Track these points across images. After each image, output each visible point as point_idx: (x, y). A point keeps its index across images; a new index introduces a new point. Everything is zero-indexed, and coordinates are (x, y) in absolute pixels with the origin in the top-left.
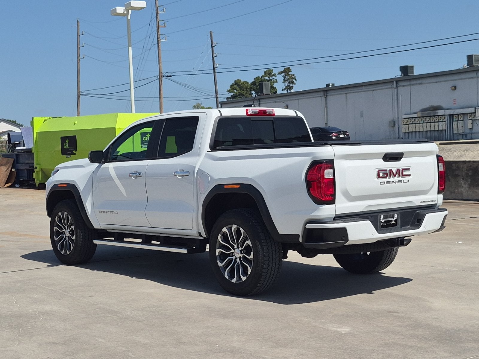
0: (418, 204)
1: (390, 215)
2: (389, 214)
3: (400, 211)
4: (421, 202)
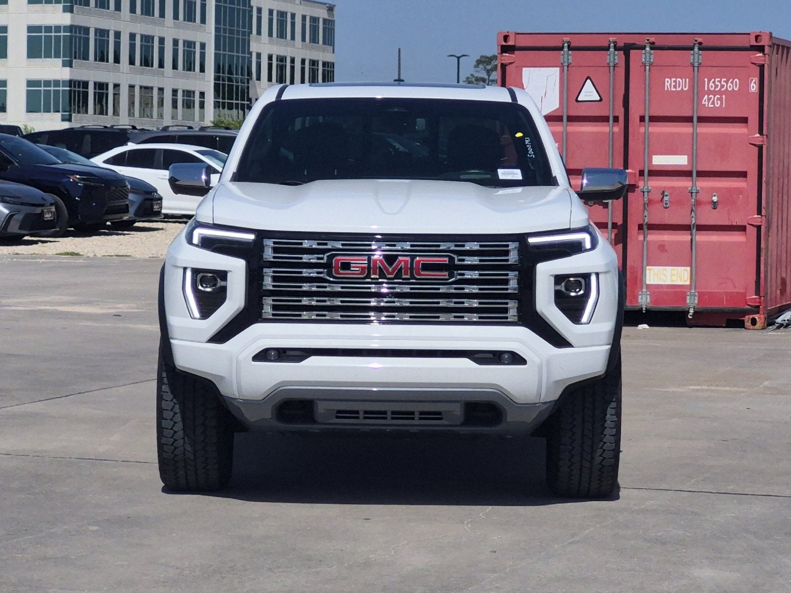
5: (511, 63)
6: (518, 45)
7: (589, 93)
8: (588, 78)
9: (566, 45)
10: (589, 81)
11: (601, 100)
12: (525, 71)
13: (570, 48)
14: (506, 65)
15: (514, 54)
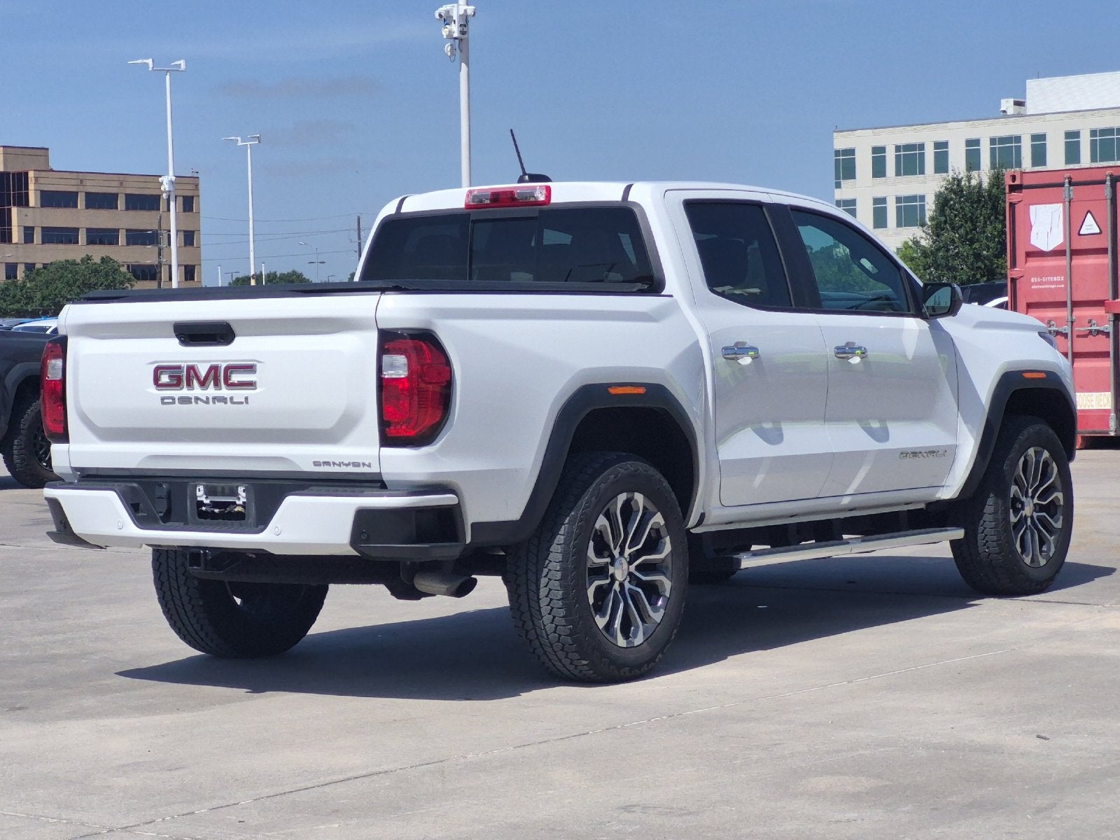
0: (308, 467)
1: (223, 488)
2: (219, 485)
3: (252, 482)
4: (316, 464)
5: (1019, 202)
6: (1025, 183)
7: (1090, 226)
8: (1089, 211)
9: (1067, 181)
10: (1089, 214)
11: (1101, 233)
12: (1032, 208)
13: (1071, 184)
14: (1015, 204)
15: (1021, 192)
